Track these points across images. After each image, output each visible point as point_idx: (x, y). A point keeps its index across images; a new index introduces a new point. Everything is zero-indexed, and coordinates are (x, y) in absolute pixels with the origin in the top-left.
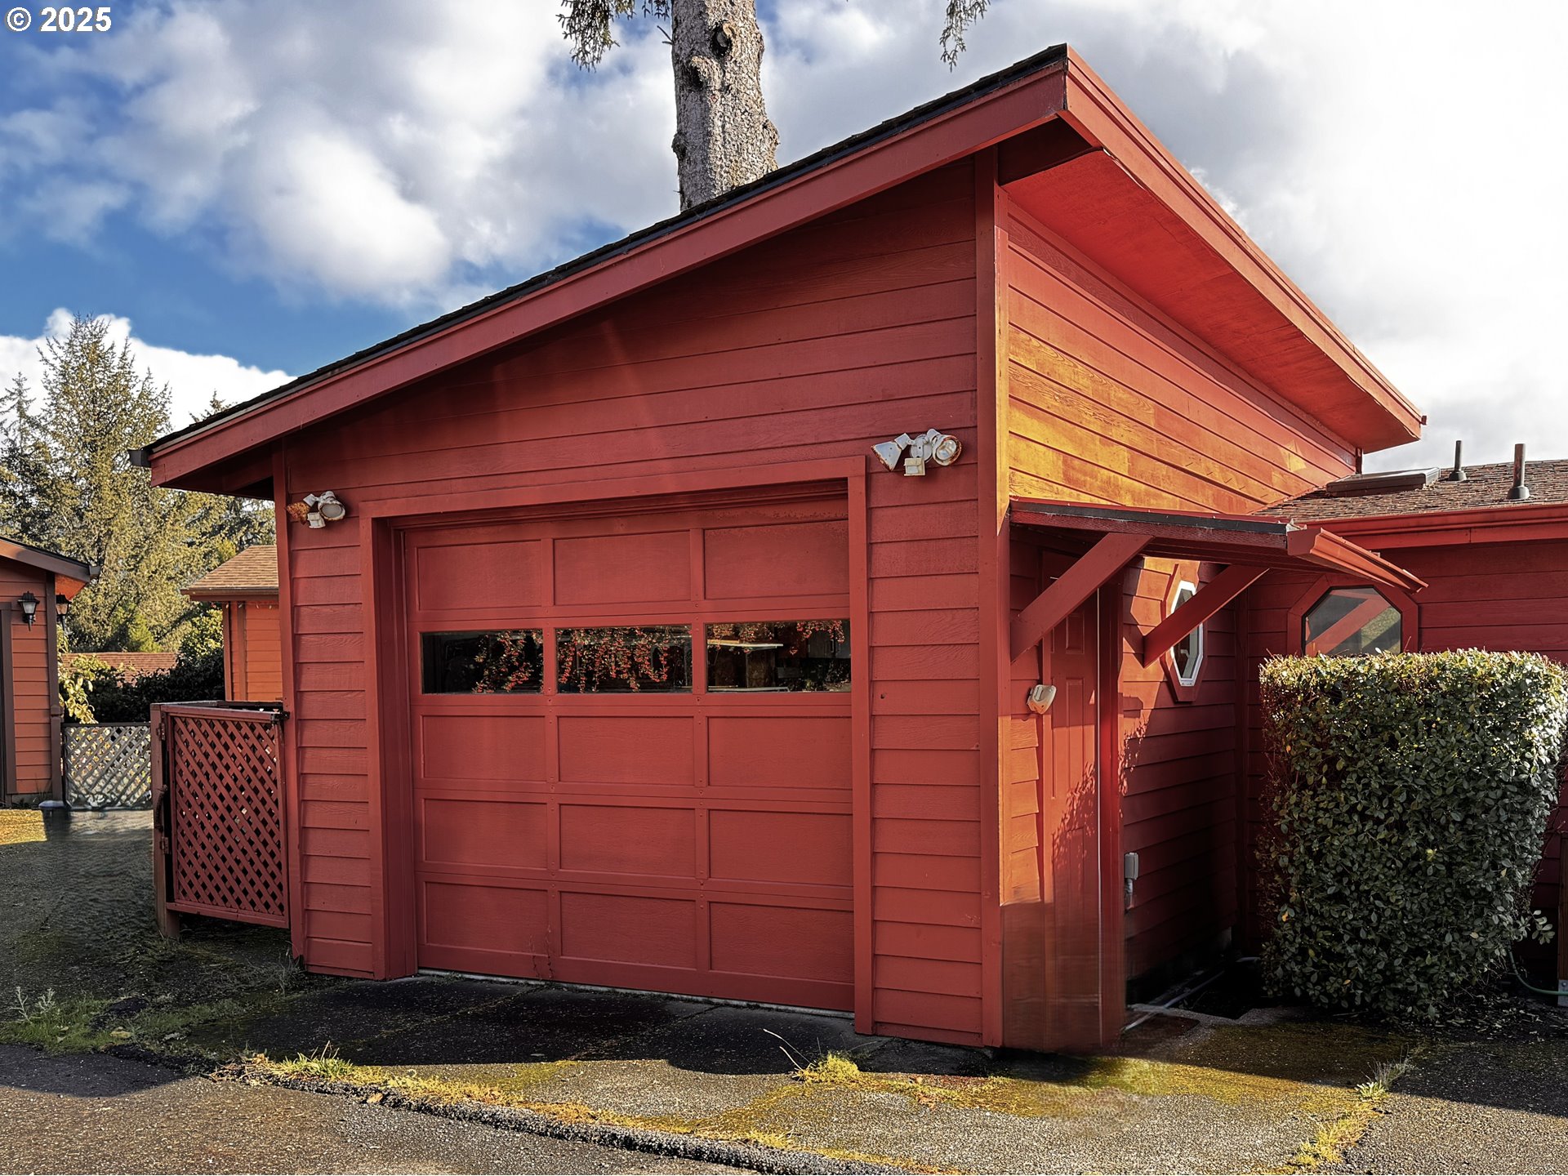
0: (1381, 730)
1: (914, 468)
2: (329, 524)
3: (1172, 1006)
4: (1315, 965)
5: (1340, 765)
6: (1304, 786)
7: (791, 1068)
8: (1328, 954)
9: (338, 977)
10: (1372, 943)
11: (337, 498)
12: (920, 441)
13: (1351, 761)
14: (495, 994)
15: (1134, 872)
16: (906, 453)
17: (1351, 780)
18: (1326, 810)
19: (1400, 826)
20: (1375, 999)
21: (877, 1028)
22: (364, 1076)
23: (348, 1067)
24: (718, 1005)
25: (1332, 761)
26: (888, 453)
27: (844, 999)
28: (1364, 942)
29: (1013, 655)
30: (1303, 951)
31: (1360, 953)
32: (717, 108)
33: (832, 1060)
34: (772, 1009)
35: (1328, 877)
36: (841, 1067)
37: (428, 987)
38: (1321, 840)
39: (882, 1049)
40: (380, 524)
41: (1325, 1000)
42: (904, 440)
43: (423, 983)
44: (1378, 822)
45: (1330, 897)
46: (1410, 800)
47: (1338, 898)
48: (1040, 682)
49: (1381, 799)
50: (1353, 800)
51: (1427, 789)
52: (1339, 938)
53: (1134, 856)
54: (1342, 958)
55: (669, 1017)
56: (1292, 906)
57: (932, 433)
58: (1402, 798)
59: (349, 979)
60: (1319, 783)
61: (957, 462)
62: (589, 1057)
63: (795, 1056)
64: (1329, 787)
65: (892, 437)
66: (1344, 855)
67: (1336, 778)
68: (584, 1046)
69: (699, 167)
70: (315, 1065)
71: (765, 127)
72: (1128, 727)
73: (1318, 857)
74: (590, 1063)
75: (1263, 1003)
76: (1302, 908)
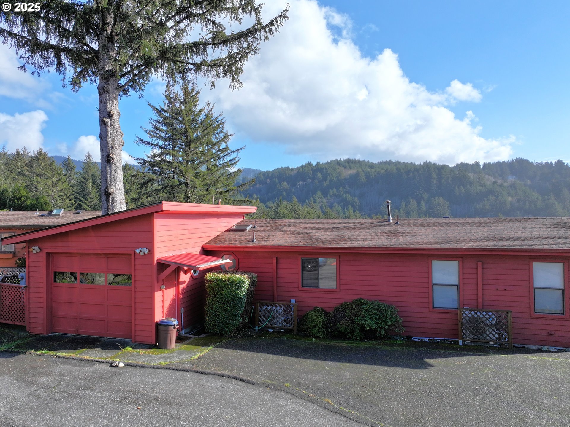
0: (221, 288)
1: (142, 254)
2: (37, 252)
3: (190, 335)
4: (212, 327)
5: (215, 294)
6: (210, 297)
7: (121, 349)
8: (213, 324)
9: (36, 335)
10: (220, 323)
11: (39, 248)
12: (143, 249)
13: (217, 293)
14: (68, 337)
15: (183, 312)
16: (141, 251)
17: (217, 296)
18: (214, 301)
19: (224, 304)
20: (221, 332)
21: (135, 342)
22: (52, 353)
23: (48, 352)
24: (109, 338)
25: (214, 293)
26: (138, 251)
27: (130, 337)
28: (219, 323)
29: (158, 282)
30: (210, 324)
31: (218, 325)
32: (109, 129)
33: (127, 348)
34: (118, 339)
35: (213, 312)
36: (129, 349)
37: (55, 336)
38: (213, 306)
39: (136, 345)
40: (47, 254)
41: (214, 332)
42: (140, 249)
43: (54, 335)
44: (221, 303)
45: (214, 315)
46: (225, 299)
47: (215, 315)
48: (163, 285)
49: (221, 299)
50: (217, 299)
51: (228, 298)
52: (215, 322)
53: (183, 309)
54: (216, 325)
55: (100, 341)
56: (208, 317)
57: (145, 249)
58: (224, 299)
59: (39, 335)
60: (213, 296)
61: (149, 253)
62: (88, 348)
63: (122, 347)
64: (214, 297)
65: (139, 248)
66: (216, 308)
67: (215, 295)
68: (86, 347)
69: (105, 142)
70: (43, 352)
71: (120, 133)
72: (181, 286)
73: (212, 309)
74: (88, 349)
75: (205, 333)
76: (210, 317)
